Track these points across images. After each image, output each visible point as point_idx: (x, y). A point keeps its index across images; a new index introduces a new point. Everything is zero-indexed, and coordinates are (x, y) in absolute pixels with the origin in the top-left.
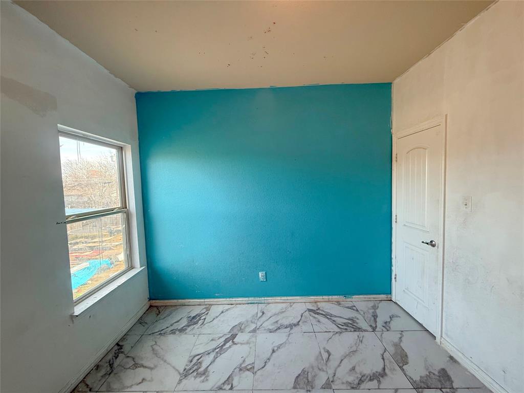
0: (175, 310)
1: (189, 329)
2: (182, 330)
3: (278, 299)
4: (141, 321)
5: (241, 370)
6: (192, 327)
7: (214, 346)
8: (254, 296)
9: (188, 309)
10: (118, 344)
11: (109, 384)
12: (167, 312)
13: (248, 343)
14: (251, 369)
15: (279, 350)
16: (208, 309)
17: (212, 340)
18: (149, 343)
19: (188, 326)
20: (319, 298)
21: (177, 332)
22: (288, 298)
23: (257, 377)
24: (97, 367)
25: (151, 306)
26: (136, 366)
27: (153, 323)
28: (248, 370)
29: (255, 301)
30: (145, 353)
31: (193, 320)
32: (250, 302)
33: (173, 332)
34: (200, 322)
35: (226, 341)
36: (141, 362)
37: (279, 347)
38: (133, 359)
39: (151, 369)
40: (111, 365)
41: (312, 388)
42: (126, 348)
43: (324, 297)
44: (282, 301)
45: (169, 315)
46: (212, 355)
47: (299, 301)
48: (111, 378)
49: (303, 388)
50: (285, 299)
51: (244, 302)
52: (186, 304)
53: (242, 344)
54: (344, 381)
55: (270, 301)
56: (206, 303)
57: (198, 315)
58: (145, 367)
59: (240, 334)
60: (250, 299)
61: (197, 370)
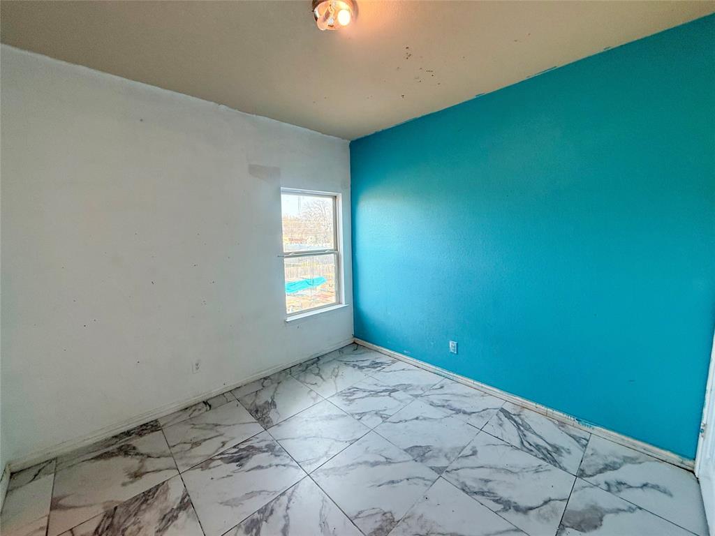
0: (367, 352)
1: (366, 369)
2: (361, 368)
3: (470, 382)
4: (341, 350)
5: (376, 413)
6: (369, 369)
7: (372, 389)
8: (443, 368)
9: (378, 355)
10: (318, 358)
11: (299, 376)
12: (362, 351)
13: (401, 401)
14: (385, 418)
15: (423, 421)
16: (393, 362)
17: (376, 385)
18: (335, 365)
19: (367, 367)
20: (532, 404)
21: (356, 368)
22: (483, 385)
23: (384, 425)
24: (301, 364)
25: (354, 343)
26: (318, 374)
27: (347, 354)
28: (381, 417)
29: (443, 374)
30: (327, 370)
31: (375, 365)
32: (437, 372)
33: (354, 366)
34: (379, 368)
35: (384, 391)
36: (321, 373)
37: (425, 419)
38: (319, 370)
39: (324, 380)
40: (307, 368)
41: (422, 461)
42: (321, 362)
43: (538, 406)
44: (474, 386)
45: (360, 354)
46: (366, 394)
47: (497, 395)
48: (302, 374)
49: (413, 456)
50: (478, 386)
51: (430, 370)
52: (380, 351)
53: (395, 399)
54: (461, 480)
55: (460, 380)
56: (396, 356)
57: (381, 363)
58: (322, 378)
59: (401, 392)
60: (437, 369)
61: (348, 396)
